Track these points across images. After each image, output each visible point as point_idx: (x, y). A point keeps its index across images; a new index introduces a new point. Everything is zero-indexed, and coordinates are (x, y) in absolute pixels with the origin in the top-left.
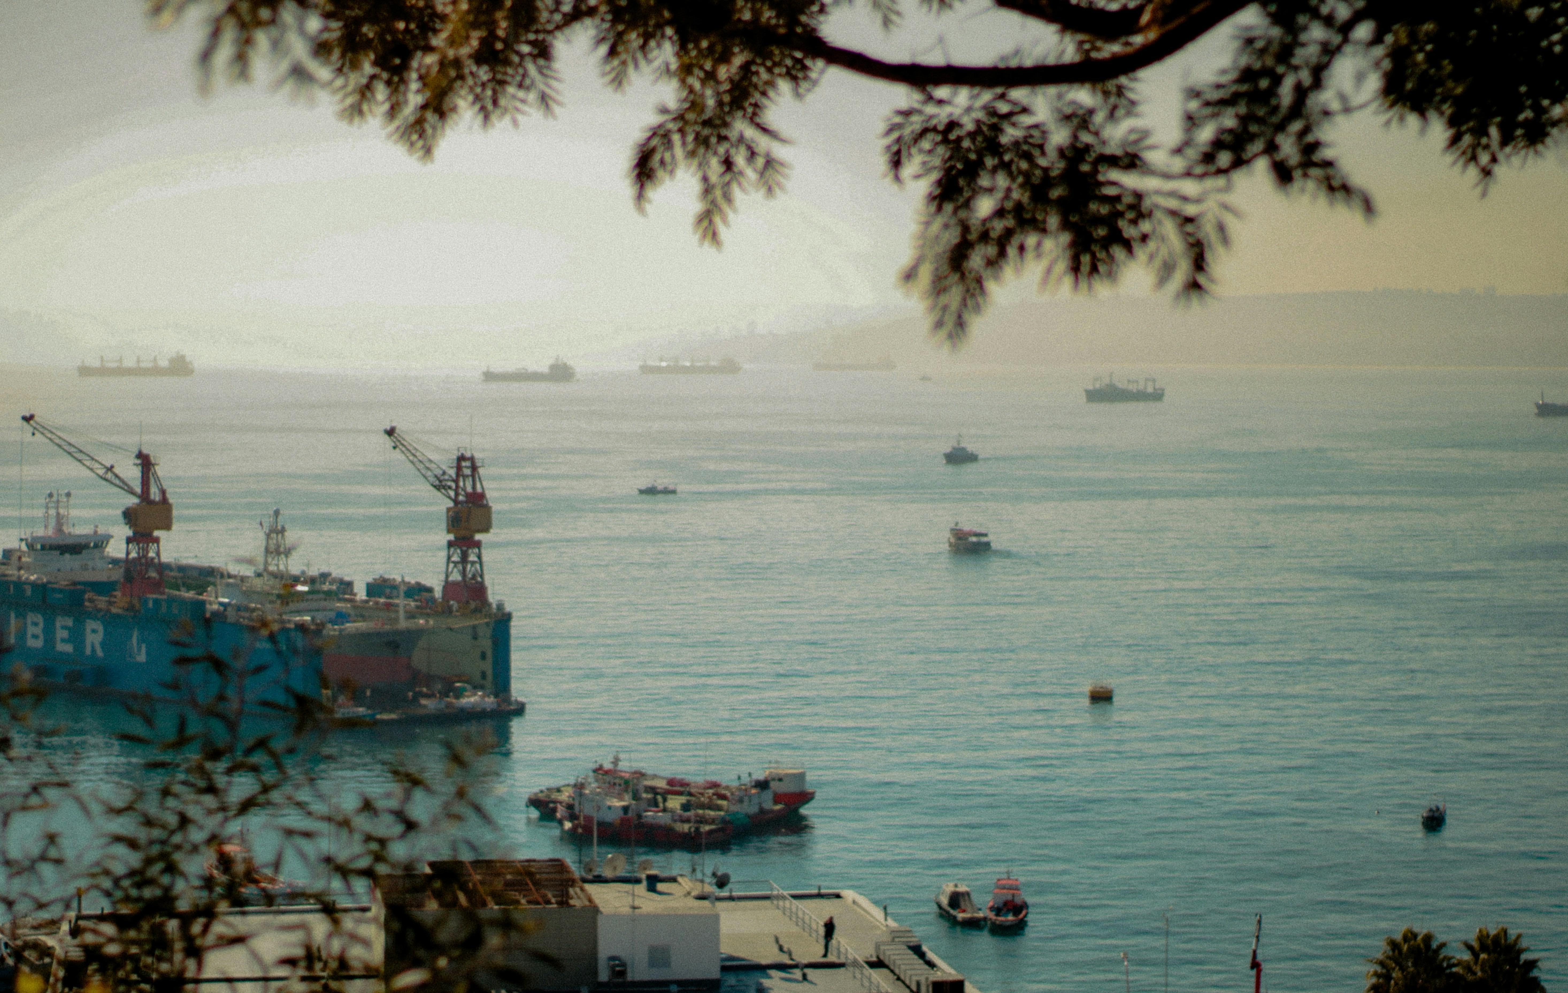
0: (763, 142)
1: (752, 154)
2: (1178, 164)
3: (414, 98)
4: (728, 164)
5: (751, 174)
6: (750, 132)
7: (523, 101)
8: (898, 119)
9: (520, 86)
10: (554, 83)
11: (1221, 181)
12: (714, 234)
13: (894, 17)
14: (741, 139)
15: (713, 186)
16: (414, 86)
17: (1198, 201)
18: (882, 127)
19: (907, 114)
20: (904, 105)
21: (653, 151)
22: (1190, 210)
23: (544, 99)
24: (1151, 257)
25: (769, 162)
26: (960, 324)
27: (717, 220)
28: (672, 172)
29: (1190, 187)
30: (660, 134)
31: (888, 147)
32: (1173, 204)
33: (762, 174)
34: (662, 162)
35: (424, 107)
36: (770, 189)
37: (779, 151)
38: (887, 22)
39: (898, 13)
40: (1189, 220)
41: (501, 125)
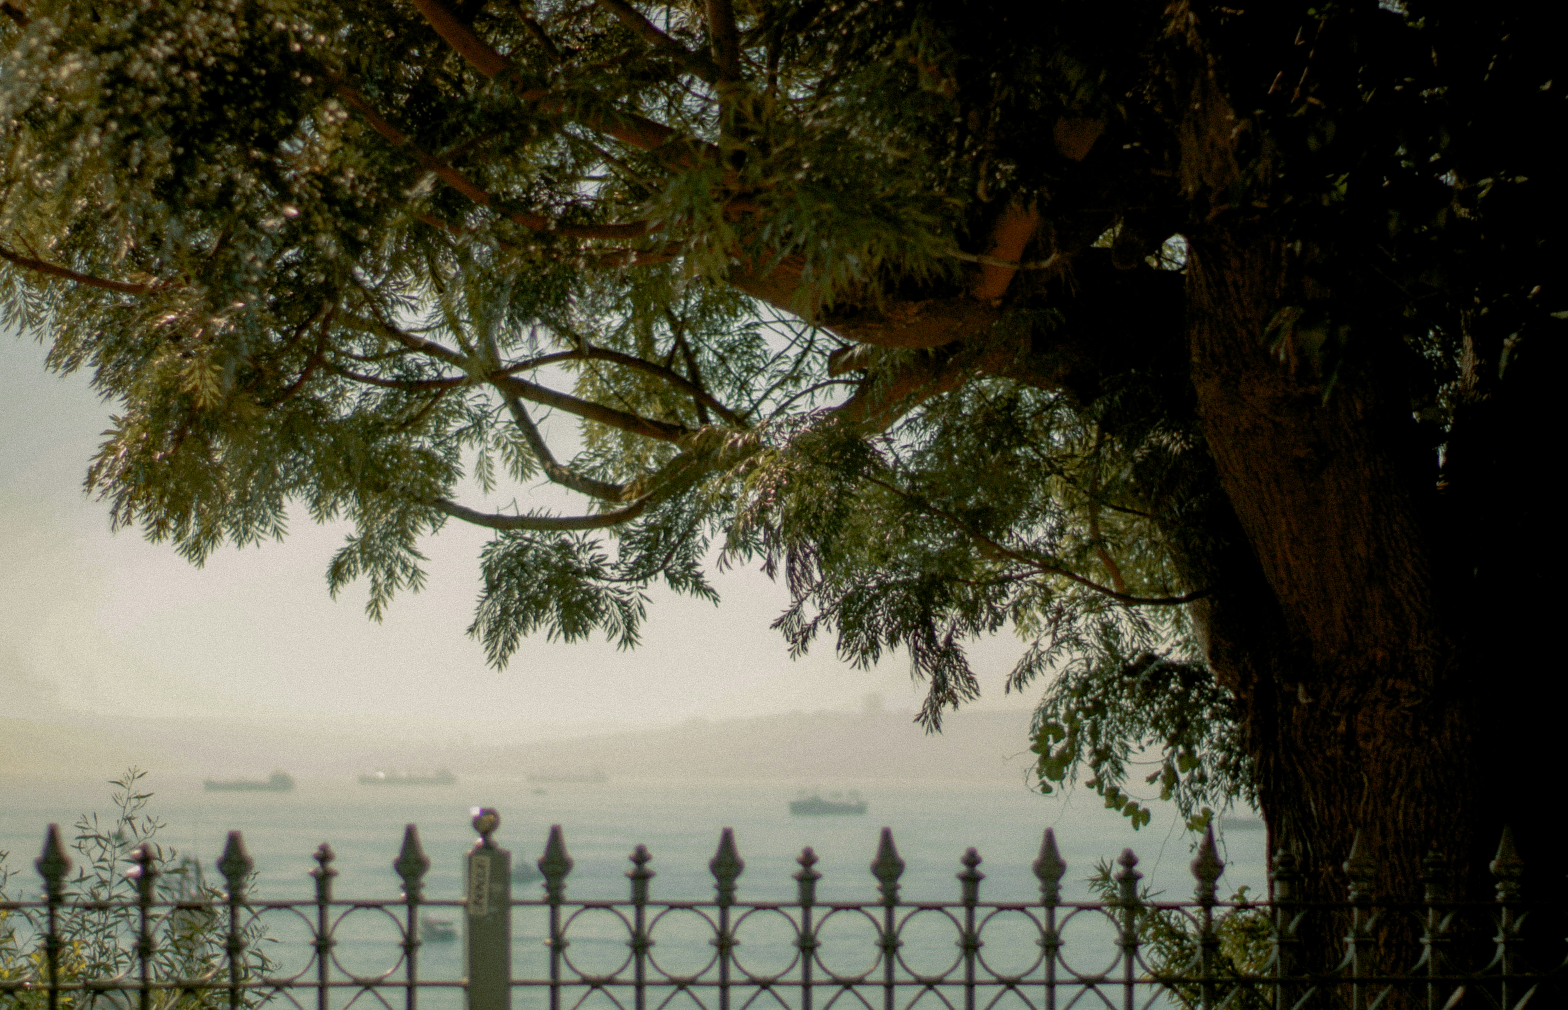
0: (412, 560)
1: (405, 567)
2: (617, 574)
3: (193, 528)
4: (390, 574)
5: (406, 580)
6: (404, 553)
7: (263, 532)
8: (489, 547)
9: (261, 522)
10: (283, 521)
11: (641, 583)
12: (378, 613)
13: (491, 485)
14: (398, 557)
15: (380, 585)
16: (193, 521)
17: (629, 594)
18: (480, 552)
19: (495, 544)
20: (493, 539)
21: (344, 563)
22: (626, 598)
23: (277, 531)
24: (606, 623)
25: (416, 572)
26: (504, 658)
27: (381, 605)
28: (354, 576)
29: (624, 586)
30: (347, 553)
31: (484, 564)
32: (617, 595)
33: (411, 579)
34: (349, 570)
35: (198, 536)
36: (416, 588)
37: (421, 564)
38: (486, 488)
39: (494, 482)
40: (625, 604)
41: (250, 547)
